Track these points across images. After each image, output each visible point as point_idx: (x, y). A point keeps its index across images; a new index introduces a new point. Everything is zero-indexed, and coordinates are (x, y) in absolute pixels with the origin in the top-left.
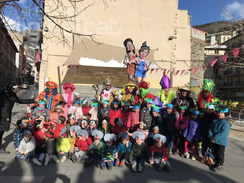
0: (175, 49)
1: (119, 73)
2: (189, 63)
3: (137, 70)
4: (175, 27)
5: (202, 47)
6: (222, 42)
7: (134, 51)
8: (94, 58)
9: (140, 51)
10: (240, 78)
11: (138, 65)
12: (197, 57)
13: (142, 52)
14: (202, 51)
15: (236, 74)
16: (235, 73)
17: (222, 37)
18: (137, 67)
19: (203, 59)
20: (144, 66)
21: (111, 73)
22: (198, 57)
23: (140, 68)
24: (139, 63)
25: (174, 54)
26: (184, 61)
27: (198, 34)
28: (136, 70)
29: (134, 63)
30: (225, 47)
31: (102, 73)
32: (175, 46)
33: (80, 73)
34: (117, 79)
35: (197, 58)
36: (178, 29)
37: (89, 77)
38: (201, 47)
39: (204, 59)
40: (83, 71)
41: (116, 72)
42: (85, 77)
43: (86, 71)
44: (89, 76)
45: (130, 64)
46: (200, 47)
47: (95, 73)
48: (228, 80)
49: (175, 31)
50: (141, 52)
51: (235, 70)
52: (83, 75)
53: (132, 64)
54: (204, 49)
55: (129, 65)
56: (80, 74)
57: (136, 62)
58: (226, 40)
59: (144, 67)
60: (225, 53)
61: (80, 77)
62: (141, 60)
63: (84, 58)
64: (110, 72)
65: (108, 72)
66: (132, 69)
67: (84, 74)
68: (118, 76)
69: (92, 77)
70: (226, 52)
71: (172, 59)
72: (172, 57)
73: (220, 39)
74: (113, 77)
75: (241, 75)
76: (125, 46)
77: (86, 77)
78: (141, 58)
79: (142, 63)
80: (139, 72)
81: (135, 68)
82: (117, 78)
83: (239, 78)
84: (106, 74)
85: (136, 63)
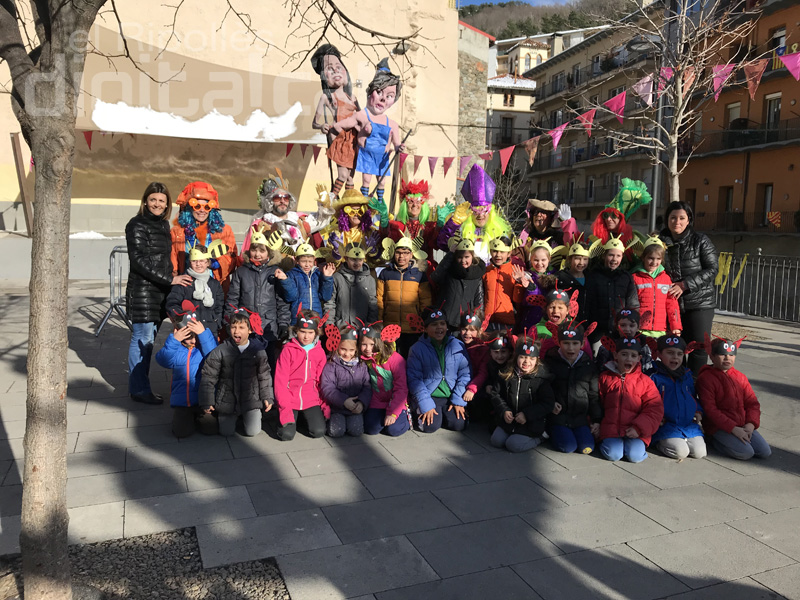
0: (413, 87)
1: (236, 160)
2: (453, 133)
3: (363, 150)
4: (413, 11)
5: (479, 83)
6: (523, 69)
7: (347, 89)
8: (147, 107)
9: (371, 91)
10: (573, 180)
11: (368, 135)
12: (466, 113)
13: (378, 92)
14: (479, 95)
15: (563, 169)
16: (561, 167)
17: (523, 52)
18: (362, 140)
19: (483, 120)
20: (385, 137)
21: (207, 163)
22: (469, 114)
23: (374, 144)
24: (369, 129)
25: (412, 102)
26: (440, 125)
27: (469, 41)
28: (360, 152)
29: (353, 129)
30: (531, 85)
31: (172, 160)
32: (414, 77)
33: (90, 160)
34: (228, 180)
35: (466, 118)
36: (420, 20)
37: (126, 177)
38: (476, 81)
39: (485, 120)
40: (103, 154)
41: (223, 156)
42: (110, 176)
43: (114, 151)
44: (127, 171)
45: (340, 130)
46: (473, 82)
47: (148, 159)
48: (539, 185)
49: (413, 26)
50: (375, 92)
51: (559, 158)
52: (103, 167)
53: (346, 130)
54: (486, 89)
55: (336, 133)
56: (90, 164)
57: (359, 123)
58: (534, 64)
59: (384, 142)
60: (532, 105)
61: (91, 176)
62: (376, 120)
63: (110, 105)
64: (203, 158)
65: (196, 157)
66: (345, 149)
67: (107, 163)
68: (231, 173)
69: (138, 175)
70: (537, 100)
71: (406, 119)
72: (406, 114)
73: (517, 58)
74: (215, 174)
75: (575, 170)
76: (319, 69)
77: (114, 173)
78: (375, 114)
79: (378, 130)
80: (370, 159)
81: (356, 144)
82: (229, 177)
83: (569, 180)
84: (189, 163)
85: (358, 128)
